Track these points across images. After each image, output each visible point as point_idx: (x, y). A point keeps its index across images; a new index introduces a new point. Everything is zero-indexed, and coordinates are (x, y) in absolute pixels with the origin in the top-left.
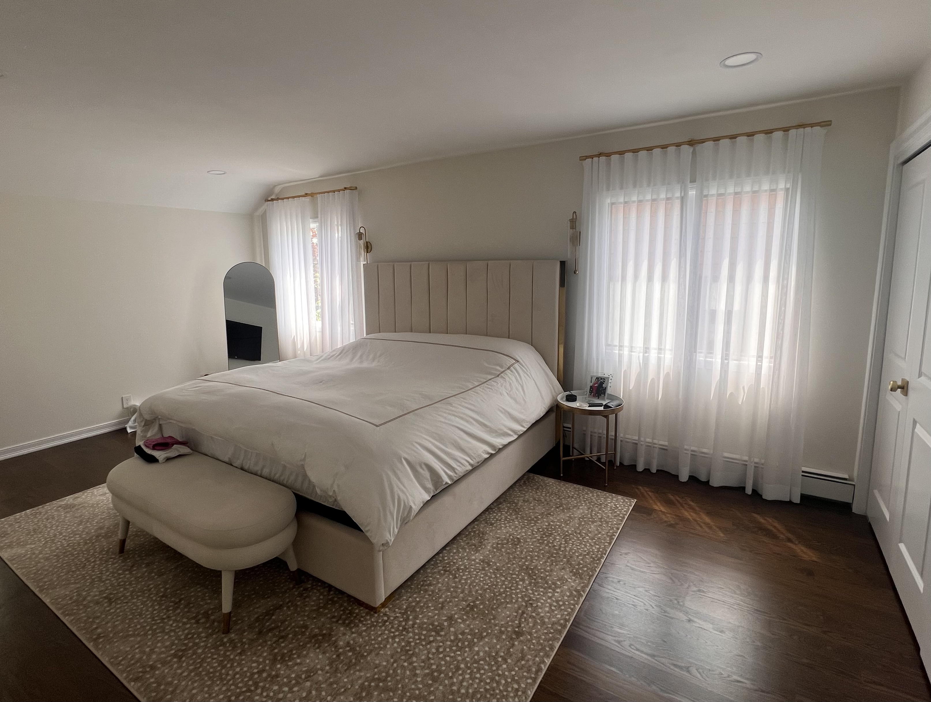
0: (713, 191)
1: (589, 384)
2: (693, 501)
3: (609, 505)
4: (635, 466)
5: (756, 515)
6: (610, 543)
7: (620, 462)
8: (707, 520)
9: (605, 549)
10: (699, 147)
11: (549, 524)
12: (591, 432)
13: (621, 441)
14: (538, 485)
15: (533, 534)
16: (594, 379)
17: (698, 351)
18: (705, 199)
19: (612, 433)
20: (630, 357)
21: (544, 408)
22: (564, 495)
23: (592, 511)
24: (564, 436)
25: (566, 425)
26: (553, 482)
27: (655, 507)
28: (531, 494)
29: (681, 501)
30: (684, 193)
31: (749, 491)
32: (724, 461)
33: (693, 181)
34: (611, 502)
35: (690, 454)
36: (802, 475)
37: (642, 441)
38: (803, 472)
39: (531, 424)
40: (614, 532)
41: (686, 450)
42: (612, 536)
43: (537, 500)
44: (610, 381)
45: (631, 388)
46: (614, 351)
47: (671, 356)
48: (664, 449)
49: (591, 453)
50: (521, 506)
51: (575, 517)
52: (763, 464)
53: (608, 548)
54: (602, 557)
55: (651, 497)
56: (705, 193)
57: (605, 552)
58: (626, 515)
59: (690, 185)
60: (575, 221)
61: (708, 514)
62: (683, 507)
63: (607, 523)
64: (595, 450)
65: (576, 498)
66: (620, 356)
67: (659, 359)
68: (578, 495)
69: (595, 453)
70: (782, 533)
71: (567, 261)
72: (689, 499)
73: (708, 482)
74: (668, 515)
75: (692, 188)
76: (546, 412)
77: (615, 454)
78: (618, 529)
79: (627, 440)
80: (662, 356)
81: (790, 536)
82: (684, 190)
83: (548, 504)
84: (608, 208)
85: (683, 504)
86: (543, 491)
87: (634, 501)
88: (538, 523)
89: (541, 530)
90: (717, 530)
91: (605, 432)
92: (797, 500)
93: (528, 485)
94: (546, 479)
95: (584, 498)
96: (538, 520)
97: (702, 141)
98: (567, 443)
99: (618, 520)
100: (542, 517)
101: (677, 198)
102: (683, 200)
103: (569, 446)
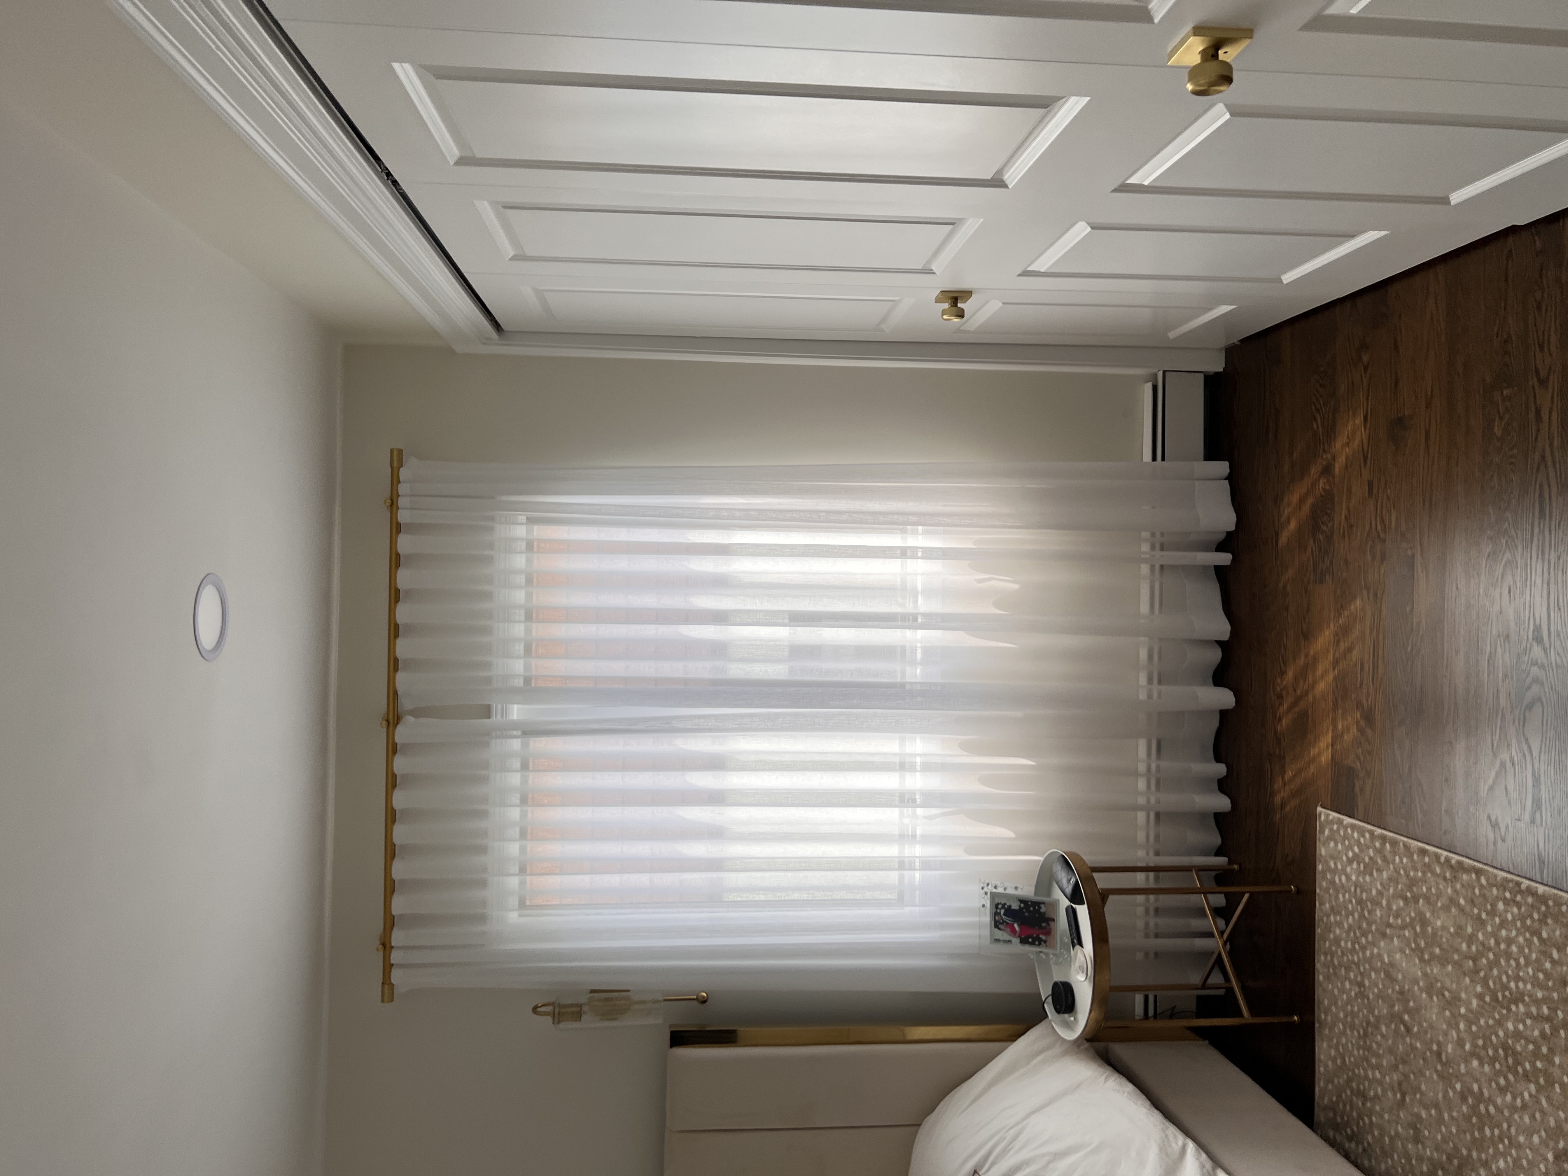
0: (518, 666)
1: (1017, 947)
2: (1283, 673)
3: (1354, 878)
4: (1219, 818)
5: (1283, 540)
6: (1479, 872)
7: (1216, 855)
8: (1323, 639)
9: (1503, 885)
10: (406, 703)
11: (1473, 1054)
12: (1147, 936)
13: (1157, 854)
14: (1349, 1092)
15: (1524, 1106)
16: (999, 934)
17: (899, 680)
18: (533, 682)
19: (1140, 879)
20: (927, 839)
21: (1106, 1080)
22: (1360, 1010)
23: (1389, 925)
24: (1173, 1014)
25: (1139, 1010)
26: (1325, 1045)
27: (1325, 758)
28: (1386, 1116)
29: (1291, 699)
30: (514, 730)
31: (1225, 558)
32: (1161, 612)
33: (486, 712)
34: (1344, 871)
35: (1160, 687)
36: (1163, 459)
37: (1148, 801)
38: (1154, 458)
39: (1168, 1124)
40: (1439, 863)
41: (1150, 696)
42: (1451, 866)
43: (1403, 1095)
44: (1000, 890)
45: (1012, 835)
46: (917, 883)
47: (918, 739)
48: (1159, 748)
49: (1210, 935)
50: (1437, 1150)
51: (1425, 975)
52: (1153, 535)
53: (1496, 876)
54: (1530, 892)
55: (1300, 771)
56: (519, 683)
57: (1511, 885)
58: (1372, 833)
59: (496, 719)
60: (560, 1006)
61: (1307, 635)
62: (1307, 693)
63: (1412, 883)
64: (1197, 924)
65: (1361, 974)
66: (927, 865)
67: (928, 768)
68: (1348, 969)
69: (1210, 923)
70: (1313, 485)
71: (671, 1026)
72: (1279, 680)
73: (1220, 643)
74: (1340, 726)
75: (504, 713)
76: (1117, 1075)
77: (1200, 869)
78: (1423, 852)
79: (1152, 838)
80: (918, 760)
81: (1314, 470)
82: (508, 729)
83: (1404, 1062)
84: (532, 916)
85: (1298, 693)
86: (1366, 1077)
87: (1324, 814)
88: (1480, 1089)
89: (1502, 1082)
90: (1346, 613)
91: (1140, 898)
92: (1222, 467)
93: (1358, 1125)
94: (1320, 1069)
95: (1353, 951)
96: (1471, 1091)
97: (393, 695)
98: (1192, 1005)
99: (1394, 853)
100: (1458, 1077)
101: (525, 745)
102: (530, 731)
103: (1199, 998)
